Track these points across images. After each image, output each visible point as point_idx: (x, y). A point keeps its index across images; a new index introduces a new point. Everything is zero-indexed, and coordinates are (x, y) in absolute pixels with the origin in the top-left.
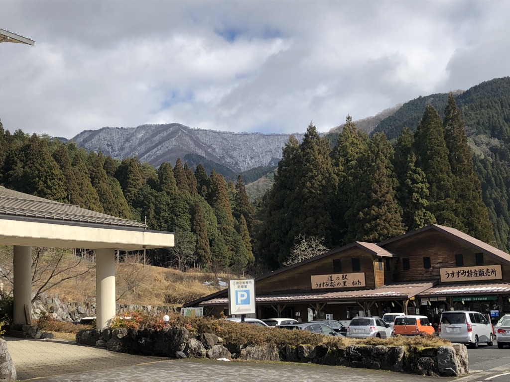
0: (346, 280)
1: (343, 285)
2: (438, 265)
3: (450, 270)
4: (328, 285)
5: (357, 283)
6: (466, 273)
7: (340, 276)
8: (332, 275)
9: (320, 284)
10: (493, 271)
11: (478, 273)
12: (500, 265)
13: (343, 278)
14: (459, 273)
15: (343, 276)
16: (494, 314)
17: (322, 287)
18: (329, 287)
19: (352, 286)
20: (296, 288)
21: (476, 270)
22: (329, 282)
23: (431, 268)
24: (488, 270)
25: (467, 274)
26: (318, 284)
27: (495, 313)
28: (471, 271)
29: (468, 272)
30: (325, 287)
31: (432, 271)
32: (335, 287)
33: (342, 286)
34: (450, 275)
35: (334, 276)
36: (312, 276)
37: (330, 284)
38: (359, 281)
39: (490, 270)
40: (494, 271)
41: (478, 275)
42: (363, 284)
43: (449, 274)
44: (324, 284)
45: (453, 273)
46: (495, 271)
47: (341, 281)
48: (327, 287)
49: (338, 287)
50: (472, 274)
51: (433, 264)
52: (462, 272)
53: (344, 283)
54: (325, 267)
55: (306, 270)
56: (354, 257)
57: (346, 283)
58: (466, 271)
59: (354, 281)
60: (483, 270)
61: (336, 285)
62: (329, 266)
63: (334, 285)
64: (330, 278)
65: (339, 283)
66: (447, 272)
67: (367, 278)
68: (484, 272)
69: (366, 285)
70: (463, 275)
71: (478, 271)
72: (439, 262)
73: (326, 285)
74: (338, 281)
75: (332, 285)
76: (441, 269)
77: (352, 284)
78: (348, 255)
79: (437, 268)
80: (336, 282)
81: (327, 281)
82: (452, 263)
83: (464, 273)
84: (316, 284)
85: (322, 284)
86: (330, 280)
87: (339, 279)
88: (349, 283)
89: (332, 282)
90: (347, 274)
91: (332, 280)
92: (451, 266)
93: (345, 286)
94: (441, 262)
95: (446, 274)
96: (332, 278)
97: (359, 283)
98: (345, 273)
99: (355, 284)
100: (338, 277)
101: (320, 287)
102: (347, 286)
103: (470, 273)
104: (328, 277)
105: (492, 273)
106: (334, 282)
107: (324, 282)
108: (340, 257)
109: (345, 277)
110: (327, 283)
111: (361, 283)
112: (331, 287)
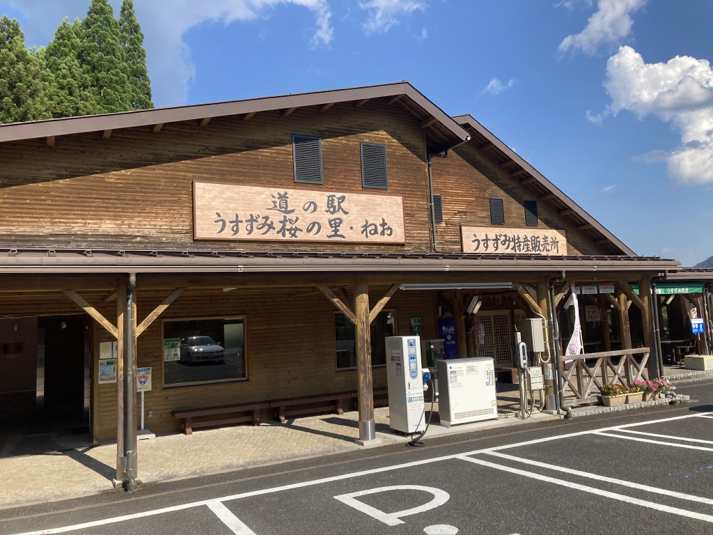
0: (339, 215)
1: (330, 231)
2: (456, 219)
3: (481, 233)
4: (271, 227)
5: (380, 229)
6: (509, 241)
7: (320, 197)
8: (290, 191)
9: (237, 221)
10: (553, 242)
11: (530, 243)
12: (564, 232)
13: (331, 208)
14: (497, 240)
17: (243, 234)
18: (272, 235)
19: (362, 238)
20: (108, 226)
21: (526, 237)
22: (276, 217)
23: (443, 225)
24: (545, 238)
25: (512, 244)
26: (229, 216)
28: (519, 238)
29: (514, 240)
30: (257, 235)
31: (445, 231)
32: (301, 236)
33: (324, 234)
34: (482, 243)
35: (299, 197)
36: (199, 186)
37: (278, 226)
38: (384, 224)
39: (549, 240)
40: (555, 242)
41: (530, 246)
42: (398, 236)
43: (478, 240)
44: (252, 220)
45: (487, 240)
46: (558, 242)
47: (324, 217)
48: (268, 237)
49: (311, 237)
50: (520, 245)
51: (447, 214)
52: (503, 238)
53: (336, 224)
54: (258, 158)
55: (167, 157)
56: (368, 141)
57: (339, 226)
58: (509, 238)
59: (367, 222)
60: (538, 237)
61: (305, 231)
62: (274, 155)
63: (296, 229)
64: (278, 201)
65: (314, 224)
66: (475, 236)
67: (408, 214)
68: (539, 242)
69: (406, 239)
70: (504, 244)
71: (529, 239)
72: (459, 212)
73: (264, 225)
74: (312, 215)
75: (288, 230)
76: (463, 227)
77: (362, 232)
78: (348, 127)
79: (455, 225)
80: (302, 220)
81: (267, 213)
82: (483, 217)
83: (507, 242)
84: (219, 218)
85: (246, 221)
86: (280, 208)
87: (315, 210)
88: (351, 228)
89: (289, 216)
90: (346, 195)
91: (289, 209)
92: (482, 222)
93: (336, 235)
94: (462, 212)
95: (474, 241)
96: (286, 202)
97: (385, 231)
98: (339, 190)
99: (373, 232)
100: (311, 203)
101: (236, 232)
102: (344, 237)
103: (517, 243)
104: (274, 197)
105: (552, 245)
106: (297, 219)
107: (255, 214)
108: (319, 131)
109: (339, 203)
110: (267, 218)
111: (391, 229)
112: (284, 235)
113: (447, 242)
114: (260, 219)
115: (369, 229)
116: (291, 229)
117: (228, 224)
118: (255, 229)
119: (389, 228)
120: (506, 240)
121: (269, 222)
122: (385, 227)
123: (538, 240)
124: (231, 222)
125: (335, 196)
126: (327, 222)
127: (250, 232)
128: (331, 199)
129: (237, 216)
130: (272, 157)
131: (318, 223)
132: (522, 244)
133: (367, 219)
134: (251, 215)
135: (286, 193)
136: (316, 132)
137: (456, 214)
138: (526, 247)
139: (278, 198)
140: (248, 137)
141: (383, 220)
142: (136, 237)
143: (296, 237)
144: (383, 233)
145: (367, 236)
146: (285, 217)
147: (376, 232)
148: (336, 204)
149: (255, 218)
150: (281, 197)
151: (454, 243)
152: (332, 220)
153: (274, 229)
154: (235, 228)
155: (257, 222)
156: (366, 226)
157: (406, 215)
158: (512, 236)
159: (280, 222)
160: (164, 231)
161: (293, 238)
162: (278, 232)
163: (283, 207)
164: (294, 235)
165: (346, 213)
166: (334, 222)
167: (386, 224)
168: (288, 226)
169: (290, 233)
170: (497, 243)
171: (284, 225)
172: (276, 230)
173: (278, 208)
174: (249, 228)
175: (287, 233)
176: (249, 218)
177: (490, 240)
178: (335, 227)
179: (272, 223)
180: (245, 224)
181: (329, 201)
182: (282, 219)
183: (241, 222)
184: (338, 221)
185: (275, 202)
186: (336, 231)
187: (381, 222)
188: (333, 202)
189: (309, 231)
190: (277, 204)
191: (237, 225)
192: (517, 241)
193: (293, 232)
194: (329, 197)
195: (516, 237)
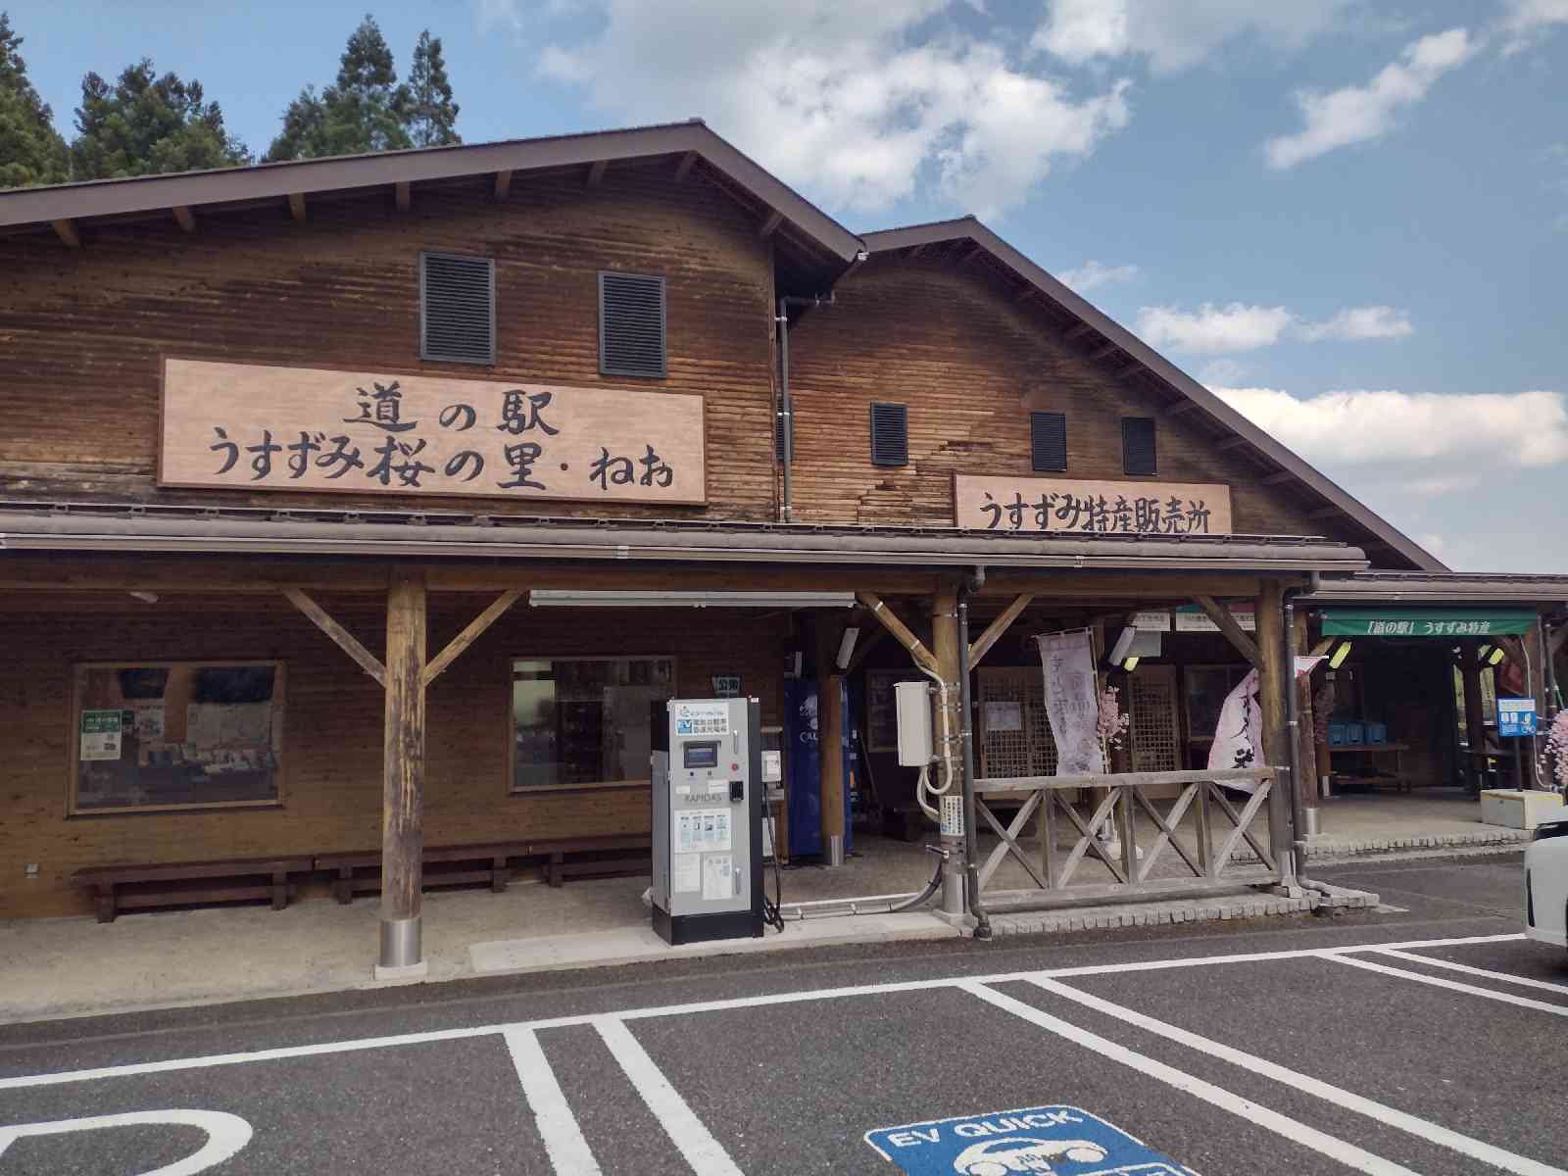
0: (536, 435)
1: (508, 474)
2: (946, 458)
3: (1005, 490)
4: (353, 460)
5: (640, 470)
6: (1077, 509)
7: (487, 396)
8: (405, 381)
9: (267, 448)
10: (1196, 513)
11: (1132, 515)
12: (1227, 487)
13: (513, 418)
14: (1045, 506)
15: (512, 404)
16: (1515, 719)
17: (280, 477)
18: (354, 480)
19: (592, 490)
21: (1123, 502)
22: (368, 440)
23: (910, 471)
24: (1174, 504)
25: (1084, 516)
26: (247, 436)
27: (1521, 715)
28: (1102, 503)
29: (1089, 508)
30: (316, 478)
31: (915, 487)
32: (429, 484)
33: (492, 481)
34: (1005, 514)
35: (426, 394)
36: (174, 368)
37: (372, 460)
38: (651, 459)
39: (1184, 508)
40: (1200, 514)
41: (1133, 523)
42: (689, 486)
43: (996, 507)
44: (306, 444)
45: (1019, 506)
46: (1208, 512)
47: (491, 440)
48: (345, 483)
49: (459, 485)
50: (1105, 519)
51: (919, 446)
52: (1061, 503)
53: (523, 459)
54: (330, 306)
55: (101, 302)
56: (619, 265)
57: (532, 461)
58: (1078, 502)
59: (606, 454)
60: (1155, 501)
61: (441, 470)
62: (372, 299)
63: (419, 467)
64: (374, 402)
65: (465, 456)
66: (989, 496)
67: (718, 438)
68: (1157, 512)
69: (707, 495)
70: (1063, 517)
71: (1131, 504)
72: (951, 443)
73: (334, 458)
74: (462, 435)
75: (396, 469)
76: (959, 479)
77: (593, 477)
78: (566, 235)
79: (940, 473)
80: (435, 447)
81: (346, 429)
82: (1012, 455)
83: (1072, 512)
84: (221, 441)
85: (291, 448)
86: (379, 418)
87: (470, 422)
88: (564, 467)
89: (400, 438)
90: (554, 390)
91: (401, 421)
92: (1010, 466)
93: (522, 483)
94: (959, 444)
95: (983, 510)
96: (396, 405)
97: (654, 475)
98: (534, 379)
99: (620, 476)
100: (459, 408)
101: (265, 471)
102: (543, 488)
103: (1098, 514)
104: (363, 393)
105: (1191, 520)
106: (422, 444)
107: (313, 431)
108: (488, 243)
109: (534, 409)
110: (343, 441)
111: (669, 471)
112: (385, 480)
113: (916, 509)
114: (323, 444)
115: (610, 470)
116: (406, 467)
117: (243, 453)
118: (311, 464)
119: (663, 469)
120: (1069, 507)
121: (348, 450)
122: (654, 466)
123: (1154, 507)
124: (252, 450)
125: (524, 393)
126: (503, 455)
127: (300, 471)
128: (512, 398)
129: (268, 436)
130: (368, 302)
131: (476, 455)
132: (1111, 516)
133: (606, 446)
134: (305, 436)
135: (396, 385)
136: (482, 246)
137: (943, 448)
138: (1119, 523)
139: (376, 397)
140: (307, 259)
141: (650, 450)
142: (18, 479)
143: (417, 484)
144: (647, 479)
145: (604, 487)
146: (391, 440)
147: (629, 475)
148: (526, 409)
149: (312, 440)
150: (382, 393)
151: (937, 513)
152: (514, 449)
153: (361, 465)
154: (261, 464)
155: (319, 449)
156: (604, 463)
157: (709, 438)
158: (1084, 499)
159: (378, 450)
160: (85, 467)
161: (410, 488)
162: (371, 474)
163: (386, 417)
164: (412, 481)
165: (551, 432)
166: (518, 452)
167: (657, 459)
168: (398, 459)
169: (402, 477)
170: (1045, 514)
171: (388, 458)
172: (367, 469)
173: (374, 418)
174: (297, 463)
175: (394, 476)
176: (299, 440)
177: (1026, 506)
178: (523, 463)
179: (357, 452)
180: (286, 454)
181: (507, 402)
182: (383, 443)
183: (278, 448)
184: (530, 451)
185: (366, 406)
186: (524, 472)
187: (645, 455)
188: (517, 407)
189: (450, 471)
190: (373, 410)
191: (267, 458)
192: (1097, 510)
193: (409, 473)
194: (508, 395)
195: (1096, 501)
